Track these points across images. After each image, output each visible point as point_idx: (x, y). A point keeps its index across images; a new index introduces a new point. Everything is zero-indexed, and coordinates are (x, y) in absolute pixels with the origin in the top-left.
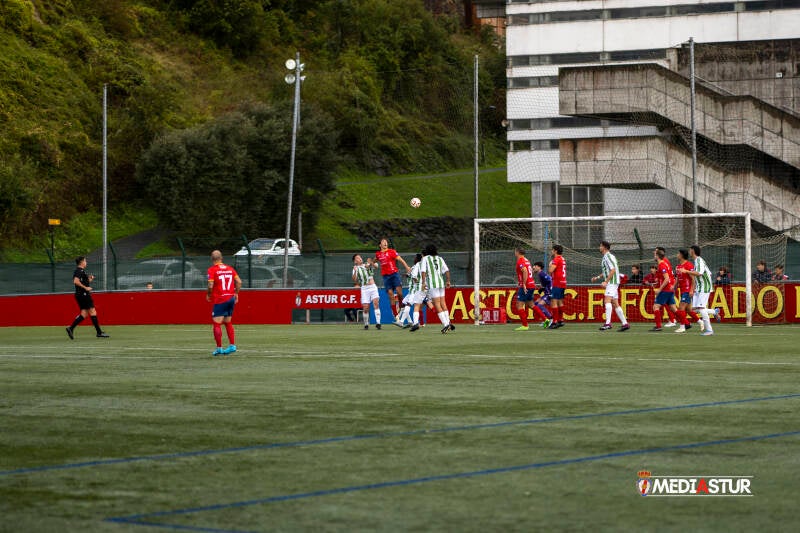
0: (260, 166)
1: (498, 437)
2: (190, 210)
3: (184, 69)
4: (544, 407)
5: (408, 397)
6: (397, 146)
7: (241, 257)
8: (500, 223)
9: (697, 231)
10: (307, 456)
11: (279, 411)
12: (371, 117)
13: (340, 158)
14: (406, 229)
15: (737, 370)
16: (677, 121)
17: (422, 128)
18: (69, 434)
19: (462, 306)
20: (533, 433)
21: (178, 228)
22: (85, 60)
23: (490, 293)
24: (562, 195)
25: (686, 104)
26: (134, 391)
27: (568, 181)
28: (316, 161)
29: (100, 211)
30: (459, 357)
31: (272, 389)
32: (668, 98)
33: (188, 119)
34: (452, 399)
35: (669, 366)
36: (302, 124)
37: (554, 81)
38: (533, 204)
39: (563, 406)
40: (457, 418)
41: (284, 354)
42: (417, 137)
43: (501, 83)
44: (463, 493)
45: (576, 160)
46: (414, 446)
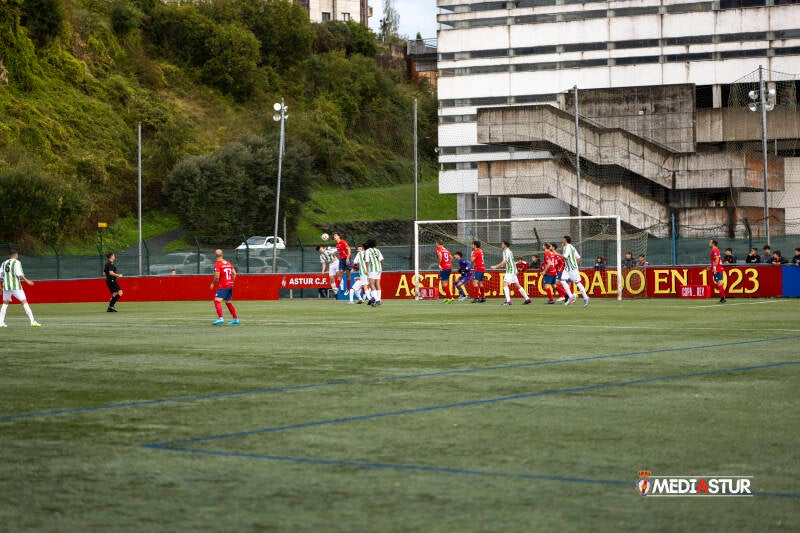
0: (255, 183)
1: (433, 384)
2: (203, 216)
3: (197, 111)
4: (467, 360)
5: (366, 354)
6: (357, 166)
7: (242, 250)
8: (434, 224)
9: (580, 230)
10: (292, 398)
11: (270, 365)
12: (337, 145)
13: (314, 176)
14: (364, 229)
15: (611, 333)
16: (565, 147)
17: (375, 153)
18: (115, 383)
19: (406, 286)
20: (459, 380)
21: (194, 229)
22: (124, 104)
23: (427, 276)
24: (479, 203)
25: (572, 135)
26: (162, 351)
27: (484, 192)
28: (297, 179)
29: (137, 217)
30: (403, 324)
31: (264, 348)
32: (558, 130)
33: (202, 147)
34: (399, 355)
35: (559, 330)
36: (286, 151)
37: (474, 118)
38: (458, 210)
39: (481, 360)
40: (402, 369)
41: (273, 322)
42: (372, 160)
43: (434, 120)
44: (408, 425)
45: (490, 177)
46: (371, 390)
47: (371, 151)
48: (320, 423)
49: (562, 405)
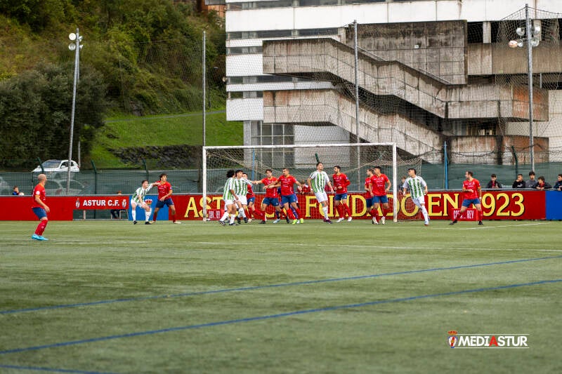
0: (51, 108)
1: (218, 300)
4: (251, 278)
5: (155, 272)
6: (149, 94)
8: (221, 150)
9: (359, 156)
10: (83, 314)
11: (63, 282)
12: (130, 74)
13: (108, 103)
14: (155, 153)
15: (386, 252)
16: (345, 78)
17: (166, 82)
19: (194, 208)
20: (243, 297)
23: (214, 198)
24: (265, 130)
25: (352, 67)
27: (269, 120)
28: (90, 105)
30: (191, 244)
31: (57, 267)
32: (339, 62)
34: (187, 273)
35: (339, 250)
36: (80, 79)
37: (260, 50)
38: (245, 137)
39: (264, 278)
40: (189, 287)
41: (67, 242)
42: (162, 88)
43: (222, 51)
44: (194, 339)
45: (274, 106)
46: (159, 306)
47: (162, 80)
48: (109, 338)
49: (339, 320)
